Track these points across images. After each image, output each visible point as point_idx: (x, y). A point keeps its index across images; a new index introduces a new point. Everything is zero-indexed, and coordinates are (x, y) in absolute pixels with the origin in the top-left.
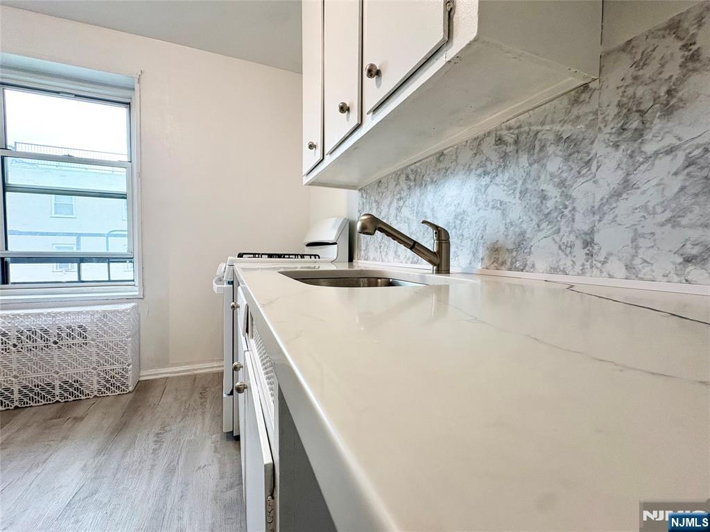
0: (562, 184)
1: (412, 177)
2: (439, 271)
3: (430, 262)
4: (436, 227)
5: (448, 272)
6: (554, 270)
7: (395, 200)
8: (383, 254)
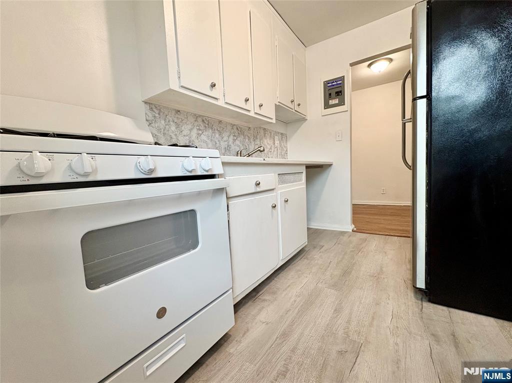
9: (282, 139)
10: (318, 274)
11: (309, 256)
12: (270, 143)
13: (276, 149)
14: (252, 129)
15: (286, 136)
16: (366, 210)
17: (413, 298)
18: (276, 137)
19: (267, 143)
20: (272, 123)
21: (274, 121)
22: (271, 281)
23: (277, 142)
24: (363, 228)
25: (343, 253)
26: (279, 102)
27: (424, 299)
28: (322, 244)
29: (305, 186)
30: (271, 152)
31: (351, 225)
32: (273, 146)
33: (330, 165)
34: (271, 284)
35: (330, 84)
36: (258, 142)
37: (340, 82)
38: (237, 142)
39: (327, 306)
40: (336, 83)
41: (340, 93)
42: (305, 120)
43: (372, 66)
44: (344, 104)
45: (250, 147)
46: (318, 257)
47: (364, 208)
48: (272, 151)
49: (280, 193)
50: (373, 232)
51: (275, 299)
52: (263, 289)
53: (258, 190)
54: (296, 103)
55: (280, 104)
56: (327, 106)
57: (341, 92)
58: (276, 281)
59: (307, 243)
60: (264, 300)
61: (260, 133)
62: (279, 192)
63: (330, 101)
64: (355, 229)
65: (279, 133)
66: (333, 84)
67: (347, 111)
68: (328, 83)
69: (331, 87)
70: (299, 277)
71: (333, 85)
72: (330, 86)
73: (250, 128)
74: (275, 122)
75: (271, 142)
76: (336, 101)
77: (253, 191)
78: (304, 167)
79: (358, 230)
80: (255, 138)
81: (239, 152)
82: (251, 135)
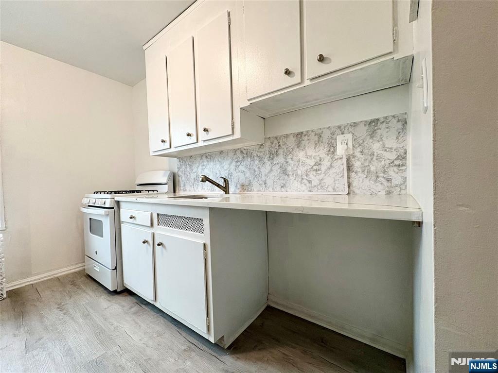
0: (259, 168)
1: (209, 157)
2: (226, 193)
3: (223, 190)
4: (224, 179)
5: (229, 193)
6: (259, 191)
7: (201, 166)
8: (195, 188)
12: (314, 154)
13: (339, 163)
23: (344, 147)
26: (250, 99)
30: (317, 170)
32: (328, 158)
38: (242, 168)
48: (324, 168)
53: (135, 222)
61: (284, 144)
65: (354, 125)
75: (322, 153)
82: (264, 154)
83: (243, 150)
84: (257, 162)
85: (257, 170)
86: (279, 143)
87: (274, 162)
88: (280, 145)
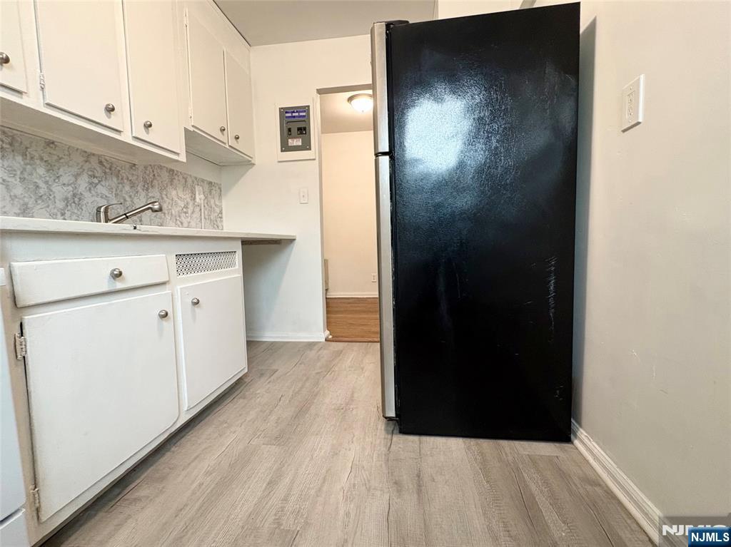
9: (210, 192)
10: (256, 423)
11: (247, 393)
12: (183, 196)
13: (198, 209)
14: (141, 168)
15: (220, 188)
16: (352, 306)
17: (383, 432)
18: (198, 189)
19: (176, 197)
20: (177, 161)
21: (183, 158)
22: (164, 454)
23: (199, 198)
24: (341, 335)
25: (305, 378)
26: (193, 126)
27: (395, 432)
28: (274, 367)
29: (241, 275)
30: (186, 213)
31: (324, 331)
32: (191, 203)
33: (290, 241)
34: (162, 460)
35: (290, 115)
36: (155, 193)
37: (304, 114)
38: (101, 189)
39: (257, 479)
40: (297, 114)
41: (303, 131)
42: (249, 164)
43: (354, 102)
44: (310, 149)
45: (136, 200)
46: (261, 392)
47: (349, 303)
48: (190, 212)
49: (181, 289)
50: (354, 339)
51: (161, 492)
52: (139, 477)
53: (119, 285)
54: (231, 132)
55: (196, 130)
56: (285, 147)
57: (305, 129)
58: (174, 452)
59: (246, 371)
60: (137, 500)
61: (159, 176)
62: (179, 287)
63: (290, 141)
64: (330, 337)
65: (203, 181)
66: (294, 114)
67: (314, 159)
68: (286, 112)
69: (290, 120)
70: (220, 436)
71: (294, 117)
72: (289, 117)
73: (135, 165)
74: (185, 160)
75: (187, 197)
76: (297, 142)
77: (105, 288)
78: (239, 243)
79: (335, 338)
80: (148, 186)
81: (102, 209)
82: (137, 179)
83: (103, 160)
84: (127, 188)
85: (128, 199)
86: (153, 171)
87: (150, 195)
88: (154, 175)
